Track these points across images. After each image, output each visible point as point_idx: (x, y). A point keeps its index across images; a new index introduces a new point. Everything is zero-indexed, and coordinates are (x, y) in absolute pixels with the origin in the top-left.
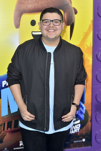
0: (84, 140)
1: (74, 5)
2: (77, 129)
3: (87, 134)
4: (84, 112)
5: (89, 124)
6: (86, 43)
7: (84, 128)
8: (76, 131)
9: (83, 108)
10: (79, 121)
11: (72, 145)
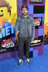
0: (16, 49)
1: (10, 5)
2: (13, 45)
4: (16, 40)
5: (17, 44)
6: (15, 18)
7: (16, 45)
8: (13, 46)
9: (15, 39)
10: (14, 43)
11: (12, 51)
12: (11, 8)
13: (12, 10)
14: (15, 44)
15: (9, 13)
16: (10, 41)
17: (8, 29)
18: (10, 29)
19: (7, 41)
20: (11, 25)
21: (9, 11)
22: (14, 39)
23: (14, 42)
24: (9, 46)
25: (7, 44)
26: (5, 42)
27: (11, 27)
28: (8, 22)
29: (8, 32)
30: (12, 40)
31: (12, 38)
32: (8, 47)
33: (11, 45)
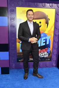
1: (49, 17)
2: (47, 56)
3: (50, 58)
4: (50, 51)
5: (51, 54)
6: (52, 29)
11: (45, 61)
12: (49, 20)
13: (49, 22)
14: (49, 55)
15: (47, 24)
16: (44, 51)
17: (44, 40)
18: (46, 40)
19: (41, 51)
20: (47, 36)
21: (47, 23)
22: (48, 50)
23: (48, 52)
24: (43, 55)
25: (41, 54)
26: (39, 52)
27: (47, 38)
28: (44, 33)
29: (44, 43)
30: (46, 50)
31: (47, 48)
32: (42, 57)
33: (45, 55)
